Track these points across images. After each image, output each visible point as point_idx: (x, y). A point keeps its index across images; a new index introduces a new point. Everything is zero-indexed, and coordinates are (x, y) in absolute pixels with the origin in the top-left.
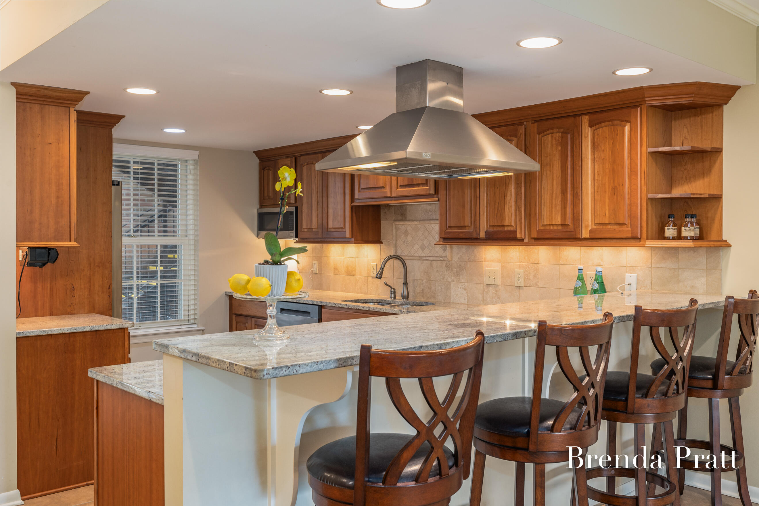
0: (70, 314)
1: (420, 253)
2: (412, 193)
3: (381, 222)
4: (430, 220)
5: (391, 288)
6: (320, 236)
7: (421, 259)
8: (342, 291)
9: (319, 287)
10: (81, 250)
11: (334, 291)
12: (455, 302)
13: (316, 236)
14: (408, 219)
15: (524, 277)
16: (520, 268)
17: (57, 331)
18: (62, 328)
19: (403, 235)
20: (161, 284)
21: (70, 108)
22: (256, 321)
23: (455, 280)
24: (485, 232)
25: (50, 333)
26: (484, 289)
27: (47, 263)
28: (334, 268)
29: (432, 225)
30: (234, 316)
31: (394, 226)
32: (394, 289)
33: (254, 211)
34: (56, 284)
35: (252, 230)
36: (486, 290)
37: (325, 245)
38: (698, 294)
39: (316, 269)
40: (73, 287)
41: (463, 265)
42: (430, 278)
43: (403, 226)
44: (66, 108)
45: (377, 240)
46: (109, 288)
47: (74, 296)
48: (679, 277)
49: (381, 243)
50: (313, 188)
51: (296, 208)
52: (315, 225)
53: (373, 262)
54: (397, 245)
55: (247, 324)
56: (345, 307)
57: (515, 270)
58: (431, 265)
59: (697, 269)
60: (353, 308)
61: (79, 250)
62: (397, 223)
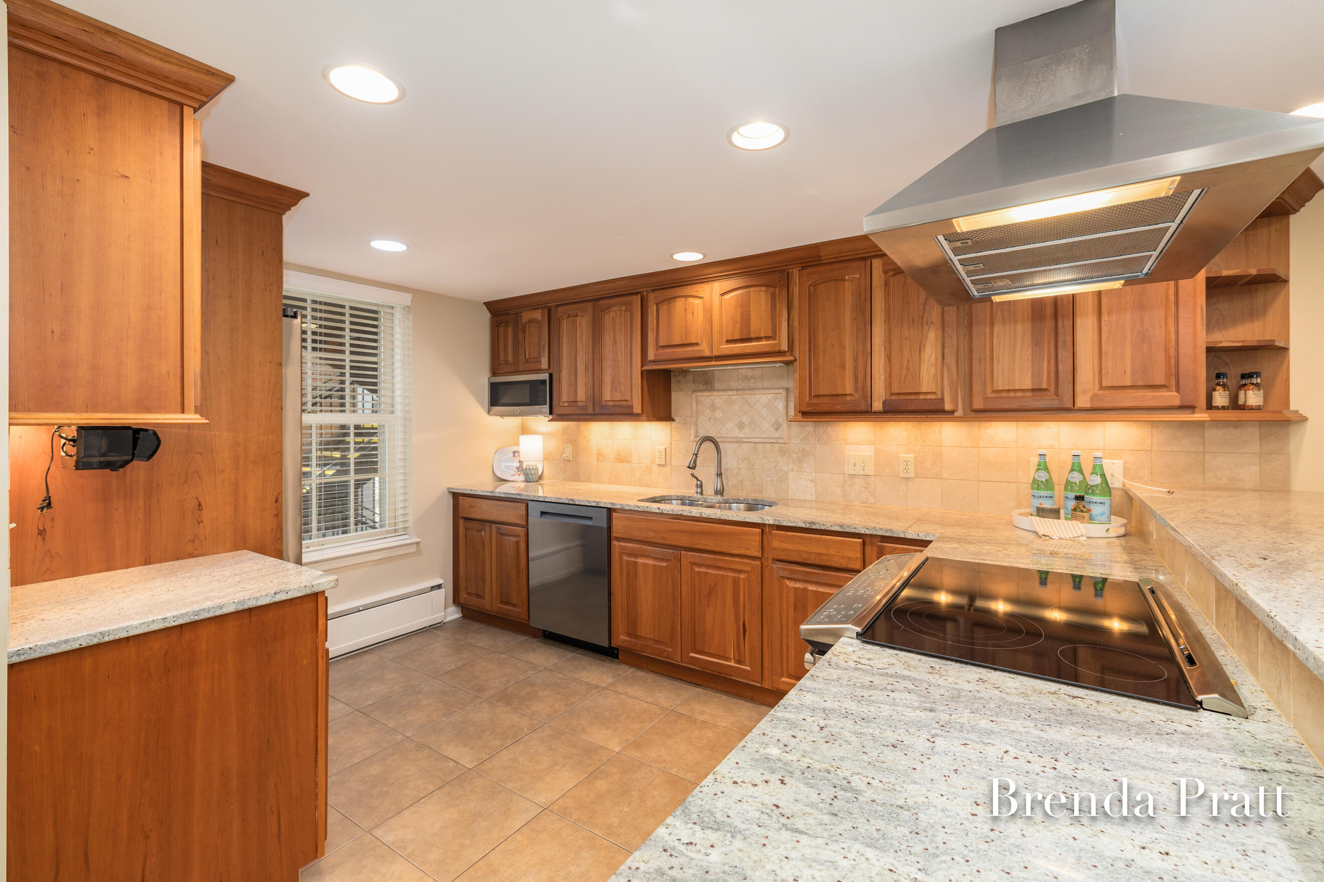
0: (193, 557)
1: (737, 433)
2: (748, 351)
3: (672, 393)
4: (753, 389)
5: (698, 480)
6: (590, 411)
7: (739, 441)
8: (610, 483)
9: (575, 477)
10: (217, 433)
11: (598, 482)
12: (794, 497)
13: (582, 412)
14: (716, 389)
15: (915, 463)
16: (908, 453)
17: (143, 626)
18: (159, 617)
19: (708, 410)
20: (355, 481)
21: (182, 105)
22: (498, 529)
23: (795, 469)
24: (884, 403)
25: (124, 635)
26: (845, 481)
27: (132, 460)
28: (598, 454)
29: (756, 396)
30: (461, 521)
31: (694, 398)
32: (701, 481)
33: (484, 380)
34: (158, 500)
35: (482, 406)
36: (849, 483)
37: (583, 424)
38: (1244, 490)
39: (570, 455)
40: (200, 505)
41: (808, 449)
42: (754, 466)
43: (706, 398)
44: (172, 105)
45: (667, 417)
46: (276, 501)
47: (202, 522)
48: (1206, 465)
49: (673, 420)
50: (578, 348)
51: (551, 376)
52: (581, 396)
53: (659, 446)
54: (698, 423)
55: (483, 532)
56: (657, 511)
57: (901, 455)
58: (755, 449)
59: (1241, 453)
60: (670, 513)
61: (213, 433)
62: (700, 394)
